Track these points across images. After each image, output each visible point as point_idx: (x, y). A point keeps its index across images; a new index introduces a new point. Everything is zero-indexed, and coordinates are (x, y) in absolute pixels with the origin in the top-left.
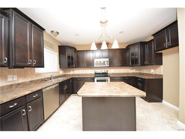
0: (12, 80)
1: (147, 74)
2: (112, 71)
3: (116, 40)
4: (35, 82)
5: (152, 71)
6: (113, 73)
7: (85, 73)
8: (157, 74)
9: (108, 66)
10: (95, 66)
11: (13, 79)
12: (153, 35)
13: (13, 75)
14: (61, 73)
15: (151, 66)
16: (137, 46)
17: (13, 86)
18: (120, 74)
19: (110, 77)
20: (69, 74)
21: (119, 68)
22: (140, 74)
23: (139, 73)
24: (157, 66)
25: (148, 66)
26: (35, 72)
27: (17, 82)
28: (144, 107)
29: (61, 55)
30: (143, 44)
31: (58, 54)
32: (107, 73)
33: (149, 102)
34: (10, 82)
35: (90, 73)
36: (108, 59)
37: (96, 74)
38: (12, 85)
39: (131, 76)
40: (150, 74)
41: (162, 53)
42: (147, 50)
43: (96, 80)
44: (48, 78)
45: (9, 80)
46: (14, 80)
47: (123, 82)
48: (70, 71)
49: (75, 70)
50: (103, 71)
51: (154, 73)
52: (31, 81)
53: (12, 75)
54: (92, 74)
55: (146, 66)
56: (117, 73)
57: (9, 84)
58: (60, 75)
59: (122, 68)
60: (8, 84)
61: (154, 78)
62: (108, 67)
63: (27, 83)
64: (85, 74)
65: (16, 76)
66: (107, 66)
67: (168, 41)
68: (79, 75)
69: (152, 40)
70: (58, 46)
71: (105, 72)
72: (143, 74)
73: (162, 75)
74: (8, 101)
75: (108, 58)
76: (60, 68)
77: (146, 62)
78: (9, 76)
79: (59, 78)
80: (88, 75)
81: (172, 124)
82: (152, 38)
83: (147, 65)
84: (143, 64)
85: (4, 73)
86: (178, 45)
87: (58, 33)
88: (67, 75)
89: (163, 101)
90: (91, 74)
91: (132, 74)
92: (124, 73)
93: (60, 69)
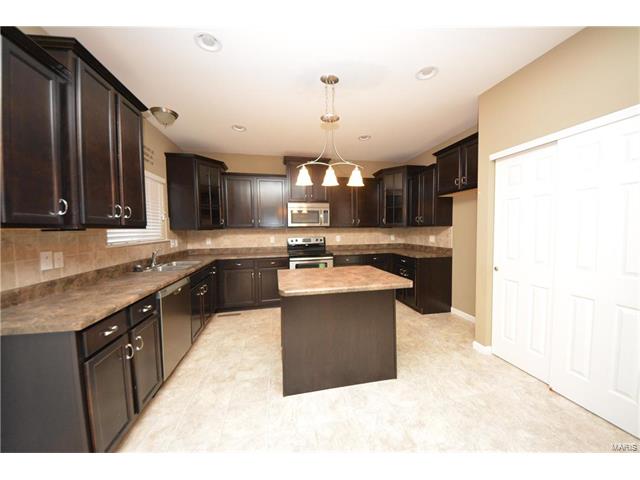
0: (51, 267)
1: (421, 246)
2: (336, 239)
3: (357, 168)
4: (110, 274)
5: (432, 240)
6: (339, 246)
7: (255, 246)
8: (441, 246)
9: (328, 224)
10: (290, 224)
11: (54, 265)
12: (435, 154)
13: (53, 252)
14: (175, 244)
15: (429, 229)
16: (400, 175)
17: (56, 287)
18: (357, 248)
19: (331, 255)
20: (199, 250)
21: (354, 232)
22: (406, 247)
23: (404, 244)
24: (441, 228)
25: (423, 228)
26: (106, 244)
27: (62, 276)
28: (412, 324)
29: (173, 186)
30: (413, 172)
31: (164, 181)
32: (324, 245)
33: (424, 313)
34: (46, 274)
35: (270, 246)
36: (327, 205)
37: (290, 247)
38: (52, 284)
39: (385, 252)
40: (426, 247)
41: (451, 198)
42: (421, 188)
43: (292, 265)
44: (141, 262)
45: (43, 267)
46: (56, 267)
47: (368, 267)
48: (204, 240)
49: (223, 234)
50: (314, 238)
51: (436, 245)
52: (98, 271)
53: (50, 253)
54: (279, 248)
55: (419, 228)
56: (350, 246)
57: (44, 279)
58: (173, 251)
59: (363, 231)
60: (43, 281)
61: (434, 256)
62: (326, 227)
63: (90, 278)
64: (257, 249)
65: (61, 253)
66: (323, 225)
67: (463, 175)
68: (234, 251)
69: (433, 166)
70: (166, 154)
71: (319, 242)
72: (413, 247)
73: (450, 250)
74: (104, 317)
75: (326, 202)
76: (171, 228)
77: (419, 219)
78: (43, 255)
79: (174, 263)
80: (265, 250)
81: (463, 348)
82: (433, 160)
83: (422, 225)
84: (412, 224)
85: (29, 245)
86: (476, 186)
87: (175, 115)
88: (193, 251)
89: (452, 309)
90: (275, 248)
91: (387, 249)
92: (369, 245)
93: (170, 232)
